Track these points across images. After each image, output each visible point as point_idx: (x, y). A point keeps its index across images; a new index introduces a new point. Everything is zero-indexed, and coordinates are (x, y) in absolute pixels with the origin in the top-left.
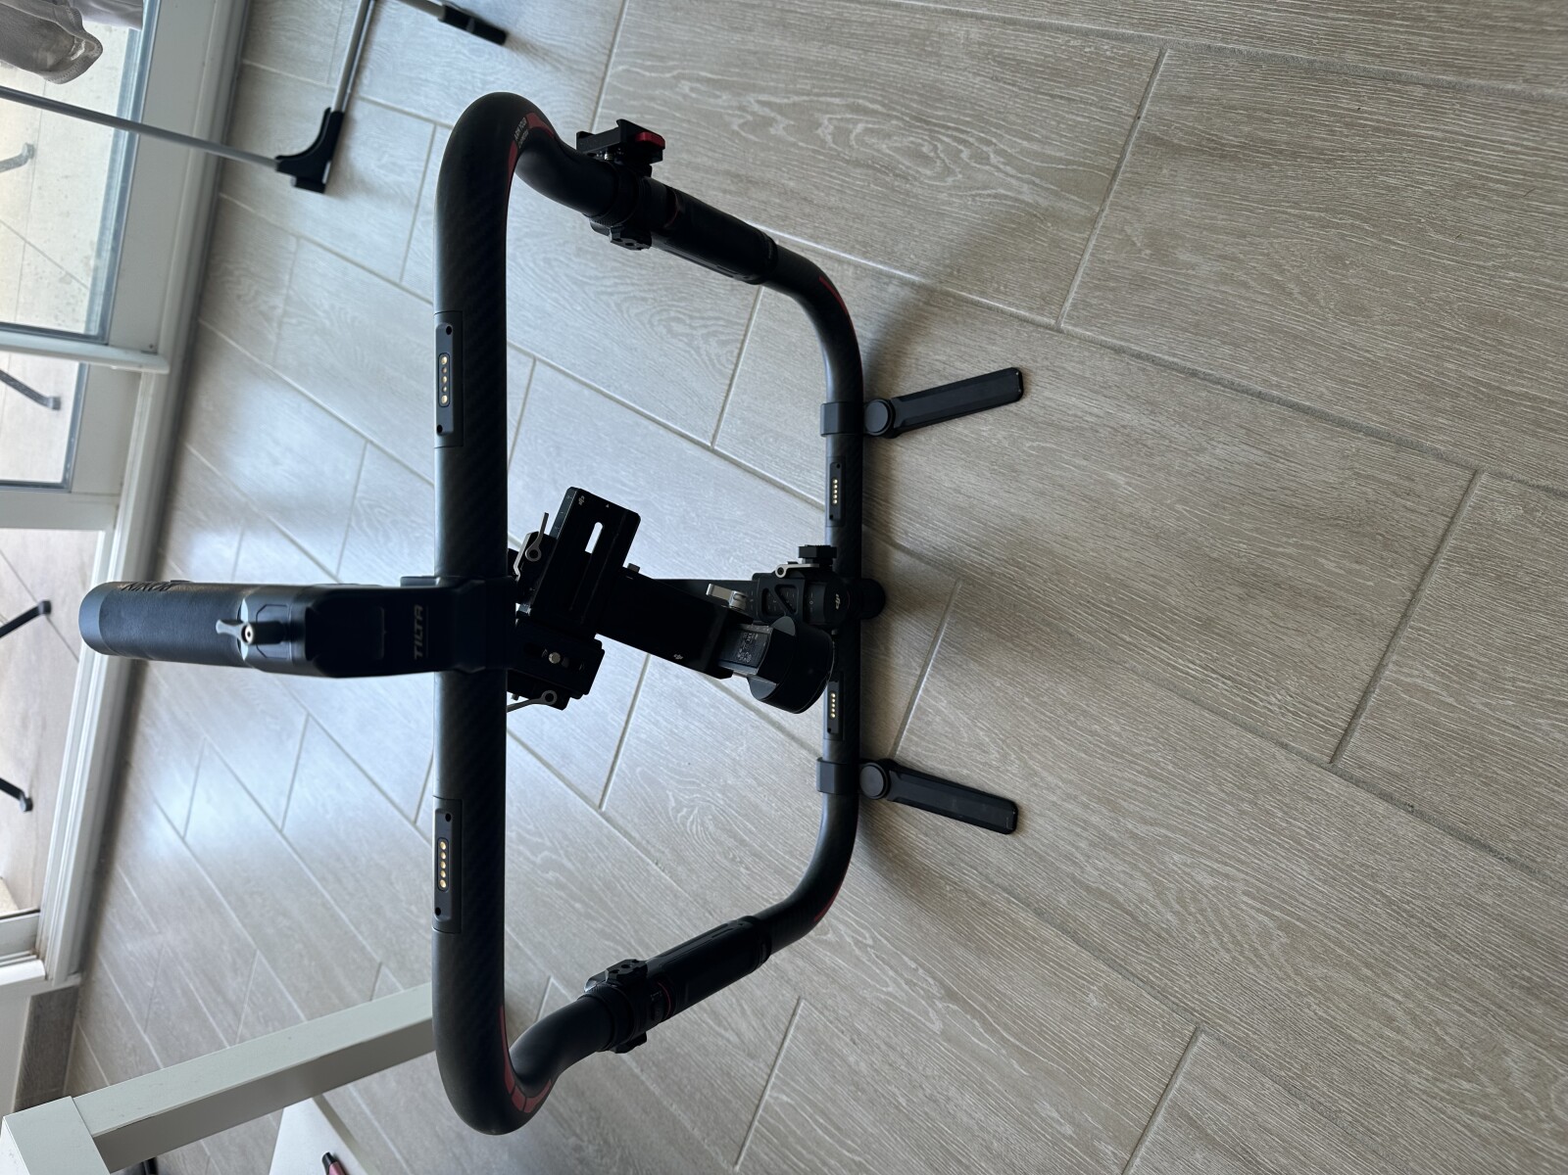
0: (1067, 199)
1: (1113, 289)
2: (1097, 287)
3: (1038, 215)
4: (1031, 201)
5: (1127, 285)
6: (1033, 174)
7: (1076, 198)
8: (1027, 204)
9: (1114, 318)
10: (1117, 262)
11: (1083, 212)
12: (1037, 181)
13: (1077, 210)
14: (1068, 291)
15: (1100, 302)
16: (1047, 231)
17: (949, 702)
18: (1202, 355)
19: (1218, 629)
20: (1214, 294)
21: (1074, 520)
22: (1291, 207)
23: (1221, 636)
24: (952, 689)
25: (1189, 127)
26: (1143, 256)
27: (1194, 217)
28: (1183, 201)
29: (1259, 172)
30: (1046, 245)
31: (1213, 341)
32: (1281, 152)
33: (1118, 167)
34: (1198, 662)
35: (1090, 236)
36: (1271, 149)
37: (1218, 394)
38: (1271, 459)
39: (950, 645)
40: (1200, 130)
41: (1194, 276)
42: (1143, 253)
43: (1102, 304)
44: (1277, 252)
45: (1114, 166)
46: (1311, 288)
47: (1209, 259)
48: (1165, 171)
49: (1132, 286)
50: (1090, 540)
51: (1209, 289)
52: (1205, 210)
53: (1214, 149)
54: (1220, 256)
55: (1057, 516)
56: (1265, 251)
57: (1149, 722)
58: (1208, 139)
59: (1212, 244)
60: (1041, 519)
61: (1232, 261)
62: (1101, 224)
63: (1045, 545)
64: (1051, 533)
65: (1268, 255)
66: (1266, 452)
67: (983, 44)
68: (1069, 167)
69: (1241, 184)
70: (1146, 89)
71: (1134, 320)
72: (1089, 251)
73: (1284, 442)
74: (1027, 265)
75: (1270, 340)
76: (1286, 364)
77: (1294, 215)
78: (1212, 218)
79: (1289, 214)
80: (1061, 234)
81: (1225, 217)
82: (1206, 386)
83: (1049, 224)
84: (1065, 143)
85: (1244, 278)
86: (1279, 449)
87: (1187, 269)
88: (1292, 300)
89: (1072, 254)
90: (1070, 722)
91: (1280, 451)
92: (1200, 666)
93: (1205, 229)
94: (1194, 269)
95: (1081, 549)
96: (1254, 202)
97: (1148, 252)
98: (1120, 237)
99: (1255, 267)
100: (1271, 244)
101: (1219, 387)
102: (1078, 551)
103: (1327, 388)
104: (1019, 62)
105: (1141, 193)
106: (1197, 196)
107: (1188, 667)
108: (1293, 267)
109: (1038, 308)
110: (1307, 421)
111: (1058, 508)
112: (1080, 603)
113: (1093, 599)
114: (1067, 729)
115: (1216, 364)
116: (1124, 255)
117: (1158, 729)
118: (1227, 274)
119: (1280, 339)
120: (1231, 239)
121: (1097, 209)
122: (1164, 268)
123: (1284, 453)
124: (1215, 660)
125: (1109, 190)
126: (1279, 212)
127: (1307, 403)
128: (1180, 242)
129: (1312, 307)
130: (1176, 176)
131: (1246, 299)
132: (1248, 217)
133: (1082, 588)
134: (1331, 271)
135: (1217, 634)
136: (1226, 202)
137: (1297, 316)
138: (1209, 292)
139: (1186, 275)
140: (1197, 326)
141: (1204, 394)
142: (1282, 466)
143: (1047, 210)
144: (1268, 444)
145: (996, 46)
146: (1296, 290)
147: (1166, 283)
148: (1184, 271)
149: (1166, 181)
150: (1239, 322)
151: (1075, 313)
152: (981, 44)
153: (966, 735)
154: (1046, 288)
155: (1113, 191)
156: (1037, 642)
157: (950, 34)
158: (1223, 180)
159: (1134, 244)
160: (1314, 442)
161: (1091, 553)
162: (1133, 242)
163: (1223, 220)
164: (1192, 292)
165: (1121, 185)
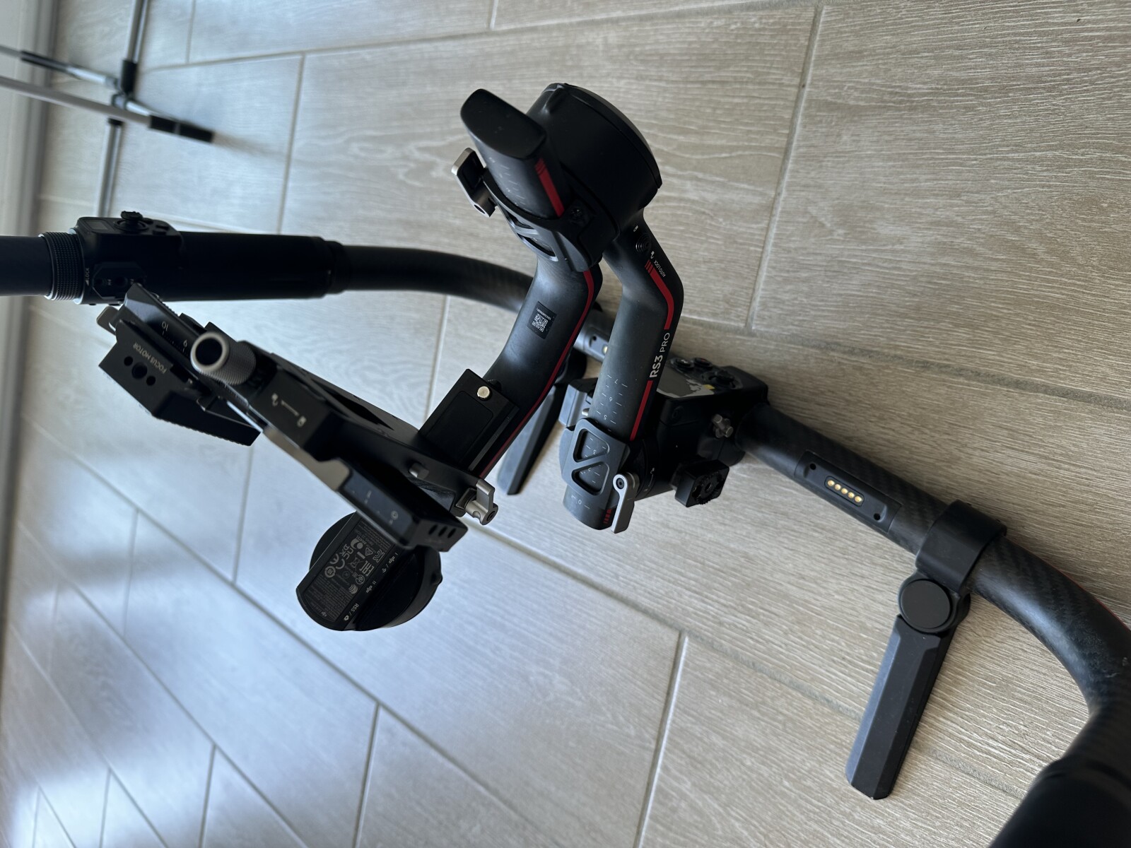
0: (737, 189)
1: (806, 281)
2: (786, 280)
3: (707, 211)
4: (696, 198)
5: (822, 273)
6: (695, 169)
7: (746, 186)
8: (693, 202)
9: (813, 313)
10: (805, 249)
11: (757, 200)
12: (700, 175)
13: (749, 198)
14: (754, 290)
15: (793, 296)
16: (719, 228)
17: (694, 784)
18: (931, 344)
19: (1019, 692)
20: (933, 268)
21: (809, 556)
22: (1013, 151)
23: (1026, 702)
24: (696, 768)
25: (865, 84)
26: (836, 237)
27: (890, 183)
28: (873, 167)
29: (962, 118)
30: (720, 242)
31: (943, 325)
32: (986, 90)
33: (789, 143)
34: (1000, 737)
35: (769, 225)
36: (971, 89)
37: (962, 389)
38: (1049, 465)
39: (685, 712)
40: (878, 85)
41: (904, 251)
42: (835, 233)
43: (796, 299)
44: (1005, 207)
45: (785, 143)
46: (1061, 244)
47: (919, 228)
48: (845, 138)
49: (829, 274)
50: (834, 581)
51: (925, 263)
52: (902, 173)
53: (901, 102)
54: (932, 223)
55: (786, 552)
56: (990, 208)
57: (948, 818)
58: (891, 93)
59: (918, 210)
60: (768, 555)
61: (947, 226)
62: (780, 209)
63: (779, 587)
64: (783, 572)
65: (994, 212)
66: (1041, 457)
67: (623, 46)
68: (734, 154)
69: (942, 136)
70: (807, 54)
71: (837, 312)
72: (771, 241)
73: (1064, 443)
74: (704, 268)
75: (1017, 315)
76: (1046, 342)
77: (1018, 160)
78: (913, 181)
79: (1013, 160)
80: (735, 228)
81: (929, 177)
82: (944, 381)
83: (721, 220)
84: (724, 129)
85: (968, 244)
86: (1059, 451)
87: (893, 244)
88: (1038, 262)
89: (752, 248)
90: (843, 813)
91: (1061, 455)
92: (1004, 743)
93: (906, 194)
94: (901, 243)
95: (823, 591)
96: (963, 153)
97: (841, 231)
98: (805, 220)
99: (979, 229)
100: (996, 199)
101: (961, 380)
102: (820, 594)
103: (1111, 367)
104: (662, 56)
105: (821, 167)
106: (889, 158)
107: (988, 744)
108: (1030, 222)
109: (722, 313)
110: (1091, 412)
111: (786, 541)
112: (834, 661)
113: (848, 654)
114: (843, 823)
115: (953, 352)
116: (813, 240)
117: (961, 826)
118: (945, 243)
119: (1032, 312)
120: (941, 201)
121: (773, 194)
122: (864, 247)
123: (1066, 455)
124: (1024, 735)
125: (782, 170)
126: (998, 159)
127: (1087, 389)
128: (878, 214)
129: (1067, 268)
130: (859, 141)
131: (976, 269)
132: (960, 172)
133: (833, 640)
134: (1084, 220)
135: (1021, 700)
136: (928, 159)
137: (1048, 281)
138: (926, 267)
139: (893, 251)
140: (918, 309)
141: (943, 390)
142: (1066, 473)
143: (716, 204)
144: (1041, 446)
145: (636, 45)
146: (1041, 249)
147: (869, 264)
148: (889, 247)
149: (848, 148)
150: (972, 297)
151: (766, 313)
152: (620, 47)
153: (718, 826)
154: (728, 289)
155: (788, 171)
156: (788, 710)
157: (588, 44)
158: (918, 135)
159: (822, 225)
160: (1106, 439)
161: (836, 597)
162: (820, 223)
163: (927, 180)
164: (904, 270)
165: (796, 162)
